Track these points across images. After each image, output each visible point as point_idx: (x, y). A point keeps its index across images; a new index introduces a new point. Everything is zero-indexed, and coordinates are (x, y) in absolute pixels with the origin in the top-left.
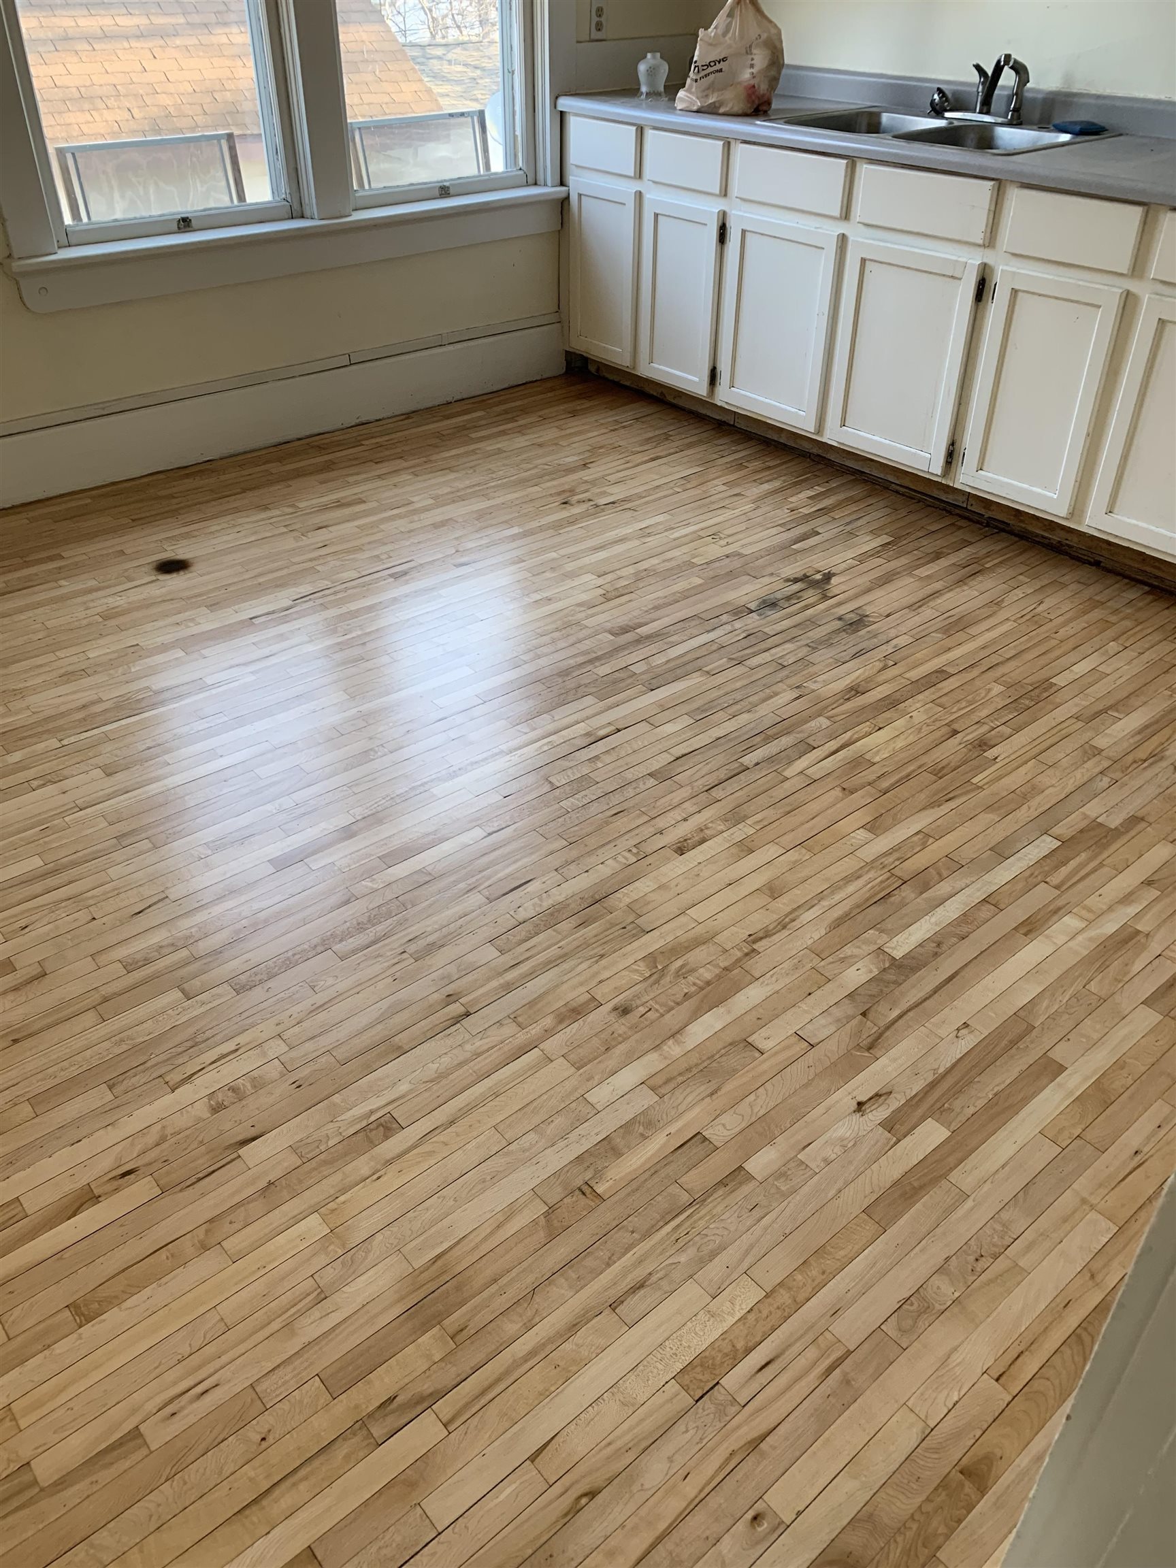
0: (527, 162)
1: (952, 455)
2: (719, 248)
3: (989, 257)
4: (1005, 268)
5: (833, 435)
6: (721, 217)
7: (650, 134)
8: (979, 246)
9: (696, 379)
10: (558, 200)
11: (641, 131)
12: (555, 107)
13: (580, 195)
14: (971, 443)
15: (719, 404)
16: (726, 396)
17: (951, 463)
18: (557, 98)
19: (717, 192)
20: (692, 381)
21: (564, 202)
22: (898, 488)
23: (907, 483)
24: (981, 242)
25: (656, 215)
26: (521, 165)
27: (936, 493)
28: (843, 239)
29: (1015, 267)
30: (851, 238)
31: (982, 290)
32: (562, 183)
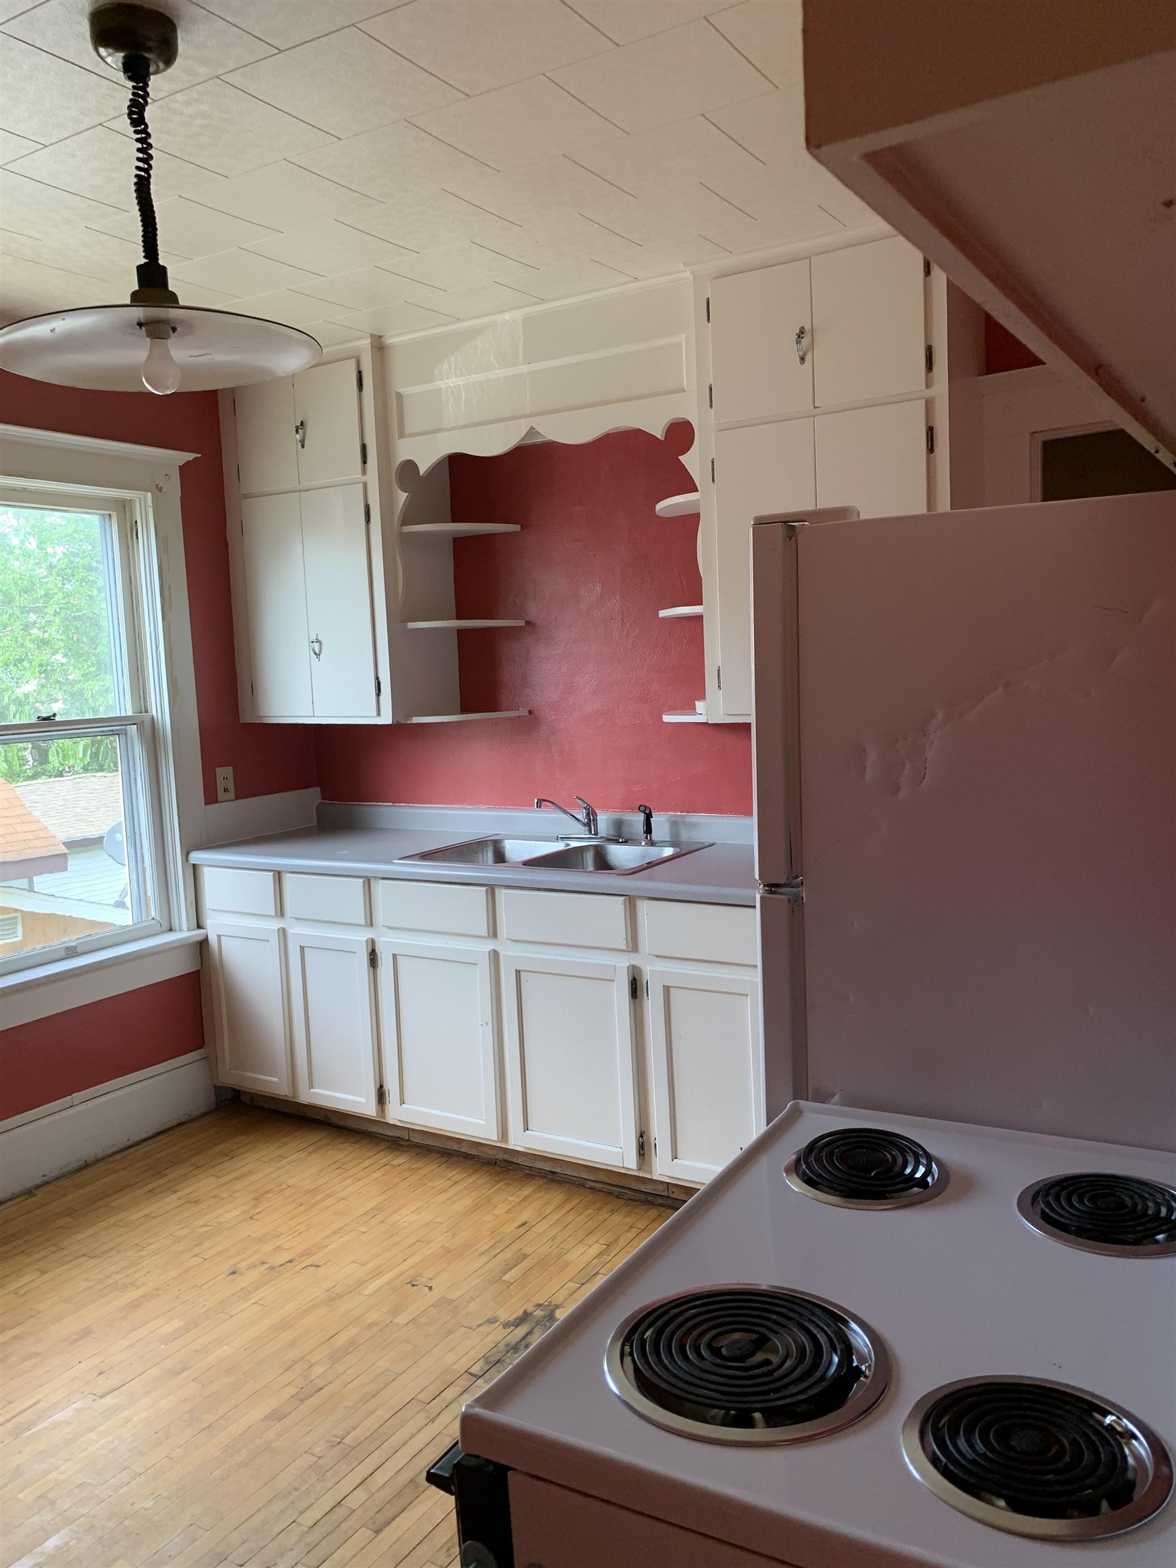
0: (160, 913)
1: (643, 1148)
2: (371, 972)
3: (635, 960)
4: (652, 968)
5: (518, 1141)
6: (370, 944)
7: (288, 879)
8: (624, 951)
9: (364, 1100)
10: (197, 942)
11: (278, 876)
12: (187, 861)
13: (219, 936)
14: (659, 1132)
15: (391, 1122)
16: (396, 1114)
17: (644, 1154)
18: (188, 853)
19: (363, 923)
20: (360, 1102)
21: (203, 944)
22: (593, 1184)
23: (602, 1178)
24: (624, 948)
25: (302, 948)
26: (153, 914)
27: (634, 1186)
28: (495, 956)
29: (661, 966)
30: (502, 953)
31: (636, 988)
32: (199, 926)
